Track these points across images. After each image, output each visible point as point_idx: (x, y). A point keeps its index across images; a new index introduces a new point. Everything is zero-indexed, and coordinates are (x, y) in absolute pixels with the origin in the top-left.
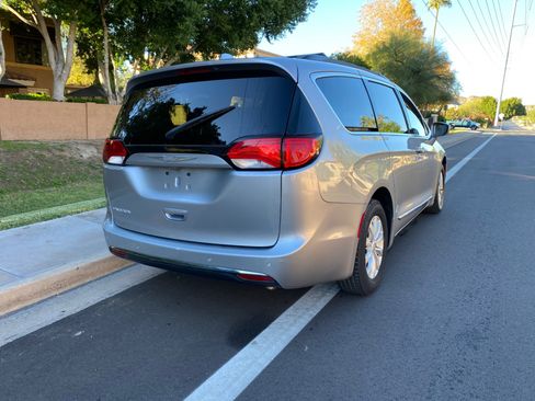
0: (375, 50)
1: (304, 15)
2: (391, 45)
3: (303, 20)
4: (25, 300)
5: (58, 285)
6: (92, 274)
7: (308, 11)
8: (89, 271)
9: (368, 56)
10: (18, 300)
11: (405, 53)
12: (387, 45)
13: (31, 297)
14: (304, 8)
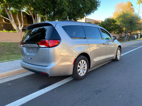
0: (118, 17)
1: (97, 9)
2: (123, 15)
3: (96, 10)
4: (4, 77)
5: (12, 74)
6: (21, 72)
7: (98, 8)
8: (20, 71)
9: (116, 19)
10: (2, 77)
11: (127, 17)
12: (122, 15)
13: (5, 76)
14: (97, 7)
